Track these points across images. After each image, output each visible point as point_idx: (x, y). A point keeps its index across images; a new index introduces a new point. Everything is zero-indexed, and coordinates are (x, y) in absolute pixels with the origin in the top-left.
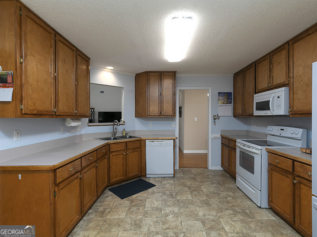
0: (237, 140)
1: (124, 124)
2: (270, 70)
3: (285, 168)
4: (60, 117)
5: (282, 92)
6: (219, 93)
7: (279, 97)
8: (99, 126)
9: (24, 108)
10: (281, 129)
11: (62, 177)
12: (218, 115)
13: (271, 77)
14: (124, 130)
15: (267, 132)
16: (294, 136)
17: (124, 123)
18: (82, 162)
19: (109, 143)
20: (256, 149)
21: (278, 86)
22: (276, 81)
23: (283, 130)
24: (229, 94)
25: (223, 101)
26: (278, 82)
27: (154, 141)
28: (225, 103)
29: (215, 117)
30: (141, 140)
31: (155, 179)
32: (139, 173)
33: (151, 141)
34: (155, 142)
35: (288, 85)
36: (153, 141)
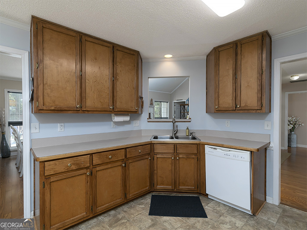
1: (190, 122)
4: (90, 112)
8: (158, 122)
9: (40, 105)
11: (54, 170)
14: (188, 129)
17: (189, 120)
18: (94, 159)
19: (153, 142)
30: (199, 144)
31: (217, 206)
32: (195, 188)
34: (218, 150)
36: (214, 149)
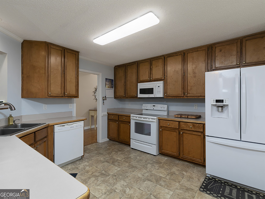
0: (131, 115)
2: (151, 69)
3: (173, 127)
5: (161, 83)
6: (106, 79)
7: (159, 87)
10: (153, 106)
12: (105, 97)
13: (151, 73)
14: (11, 116)
15: (143, 108)
16: (163, 109)
17: (7, 107)
20: (152, 119)
21: (157, 80)
22: (155, 77)
23: (155, 106)
24: (111, 81)
25: (108, 85)
26: (156, 78)
27: (64, 126)
28: (110, 87)
29: (104, 99)
30: (48, 126)
33: (61, 126)
34: (66, 126)
35: (164, 80)
